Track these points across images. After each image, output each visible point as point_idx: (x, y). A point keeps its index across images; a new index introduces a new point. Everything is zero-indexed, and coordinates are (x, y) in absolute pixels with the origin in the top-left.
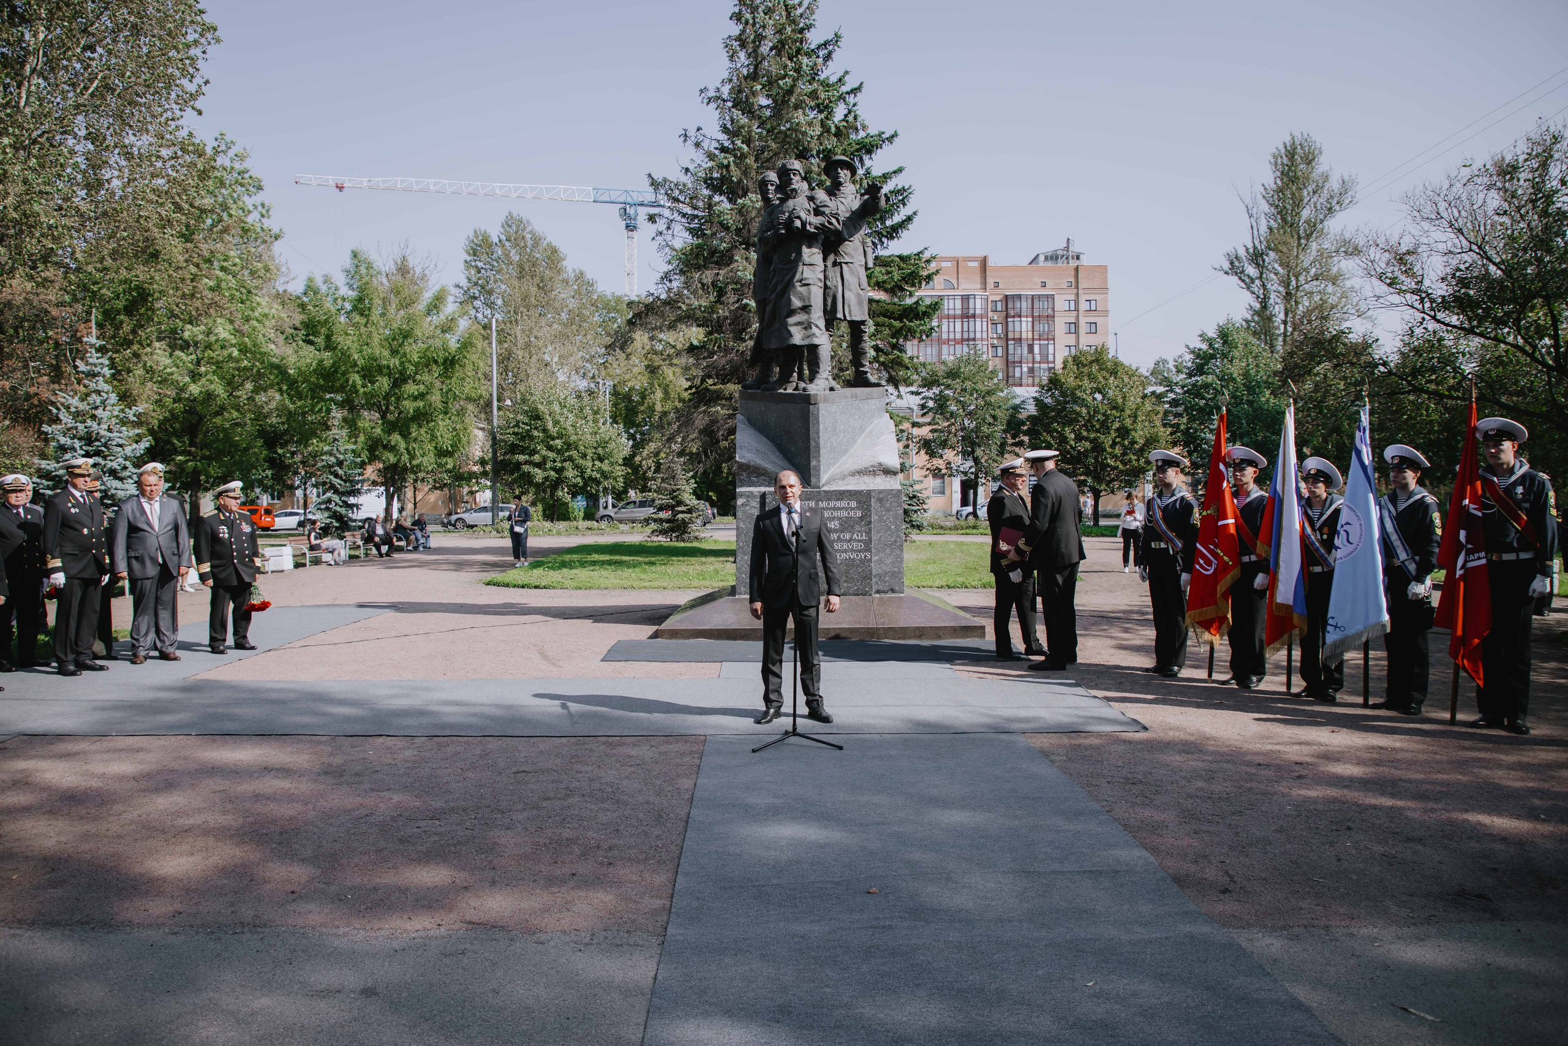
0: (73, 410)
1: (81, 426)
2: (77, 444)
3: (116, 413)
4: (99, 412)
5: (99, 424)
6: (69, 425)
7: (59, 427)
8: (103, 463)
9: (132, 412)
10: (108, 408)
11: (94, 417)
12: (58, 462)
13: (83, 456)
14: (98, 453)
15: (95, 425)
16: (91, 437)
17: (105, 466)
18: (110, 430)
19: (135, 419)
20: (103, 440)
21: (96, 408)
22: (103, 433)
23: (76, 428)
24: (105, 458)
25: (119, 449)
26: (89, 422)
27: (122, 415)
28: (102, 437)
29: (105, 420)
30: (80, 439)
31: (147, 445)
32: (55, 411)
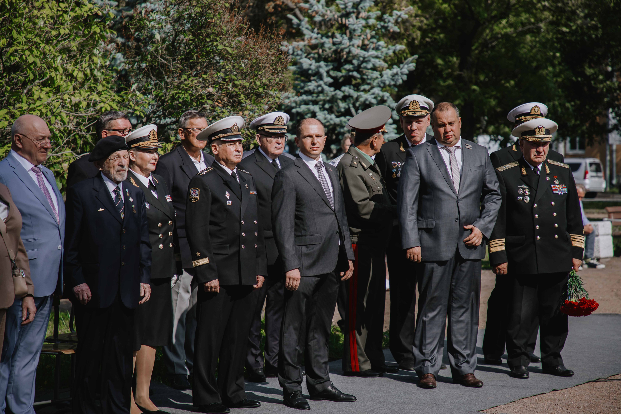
0: (318, 19)
1: (328, 42)
2: (324, 68)
3: (372, 21)
4: (351, 21)
5: (350, 39)
6: (313, 42)
7: (302, 44)
8: (355, 94)
9: (392, 19)
10: (363, 14)
11: (343, 28)
12: (299, 94)
13: (330, 85)
14: (348, 80)
15: (346, 41)
16: (341, 58)
17: (357, 99)
18: (364, 47)
19: (396, 29)
20: (355, 62)
21: (347, 15)
22: (356, 51)
23: (323, 45)
24: (357, 87)
25: (376, 74)
26: (338, 38)
27: (379, 25)
28: (354, 57)
29: (358, 32)
30: (326, 60)
31: (412, 66)
32: (295, 21)
